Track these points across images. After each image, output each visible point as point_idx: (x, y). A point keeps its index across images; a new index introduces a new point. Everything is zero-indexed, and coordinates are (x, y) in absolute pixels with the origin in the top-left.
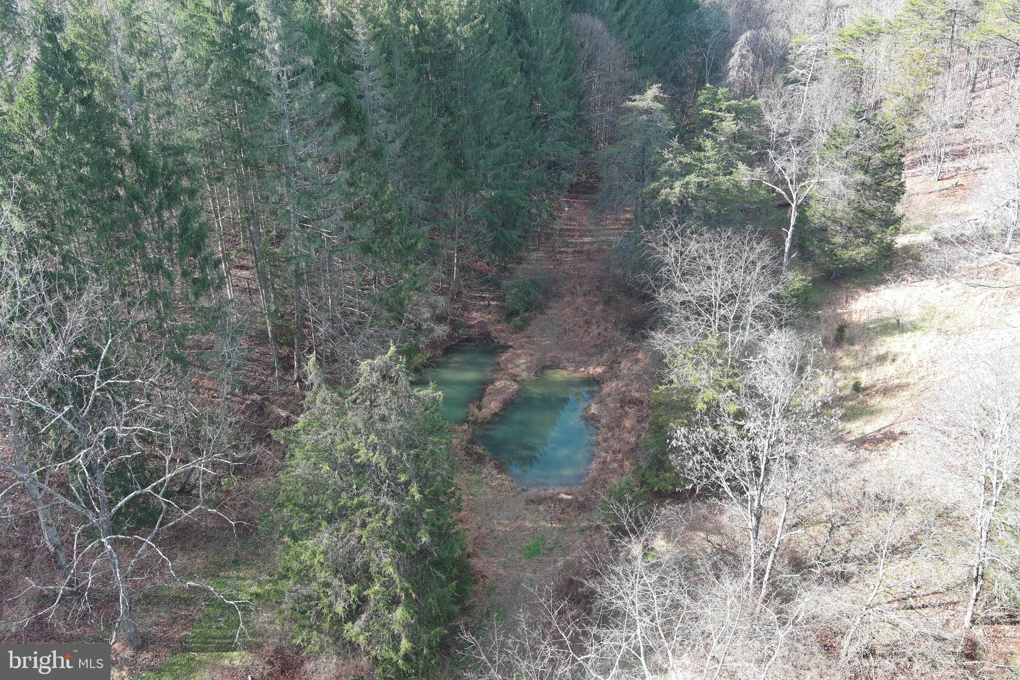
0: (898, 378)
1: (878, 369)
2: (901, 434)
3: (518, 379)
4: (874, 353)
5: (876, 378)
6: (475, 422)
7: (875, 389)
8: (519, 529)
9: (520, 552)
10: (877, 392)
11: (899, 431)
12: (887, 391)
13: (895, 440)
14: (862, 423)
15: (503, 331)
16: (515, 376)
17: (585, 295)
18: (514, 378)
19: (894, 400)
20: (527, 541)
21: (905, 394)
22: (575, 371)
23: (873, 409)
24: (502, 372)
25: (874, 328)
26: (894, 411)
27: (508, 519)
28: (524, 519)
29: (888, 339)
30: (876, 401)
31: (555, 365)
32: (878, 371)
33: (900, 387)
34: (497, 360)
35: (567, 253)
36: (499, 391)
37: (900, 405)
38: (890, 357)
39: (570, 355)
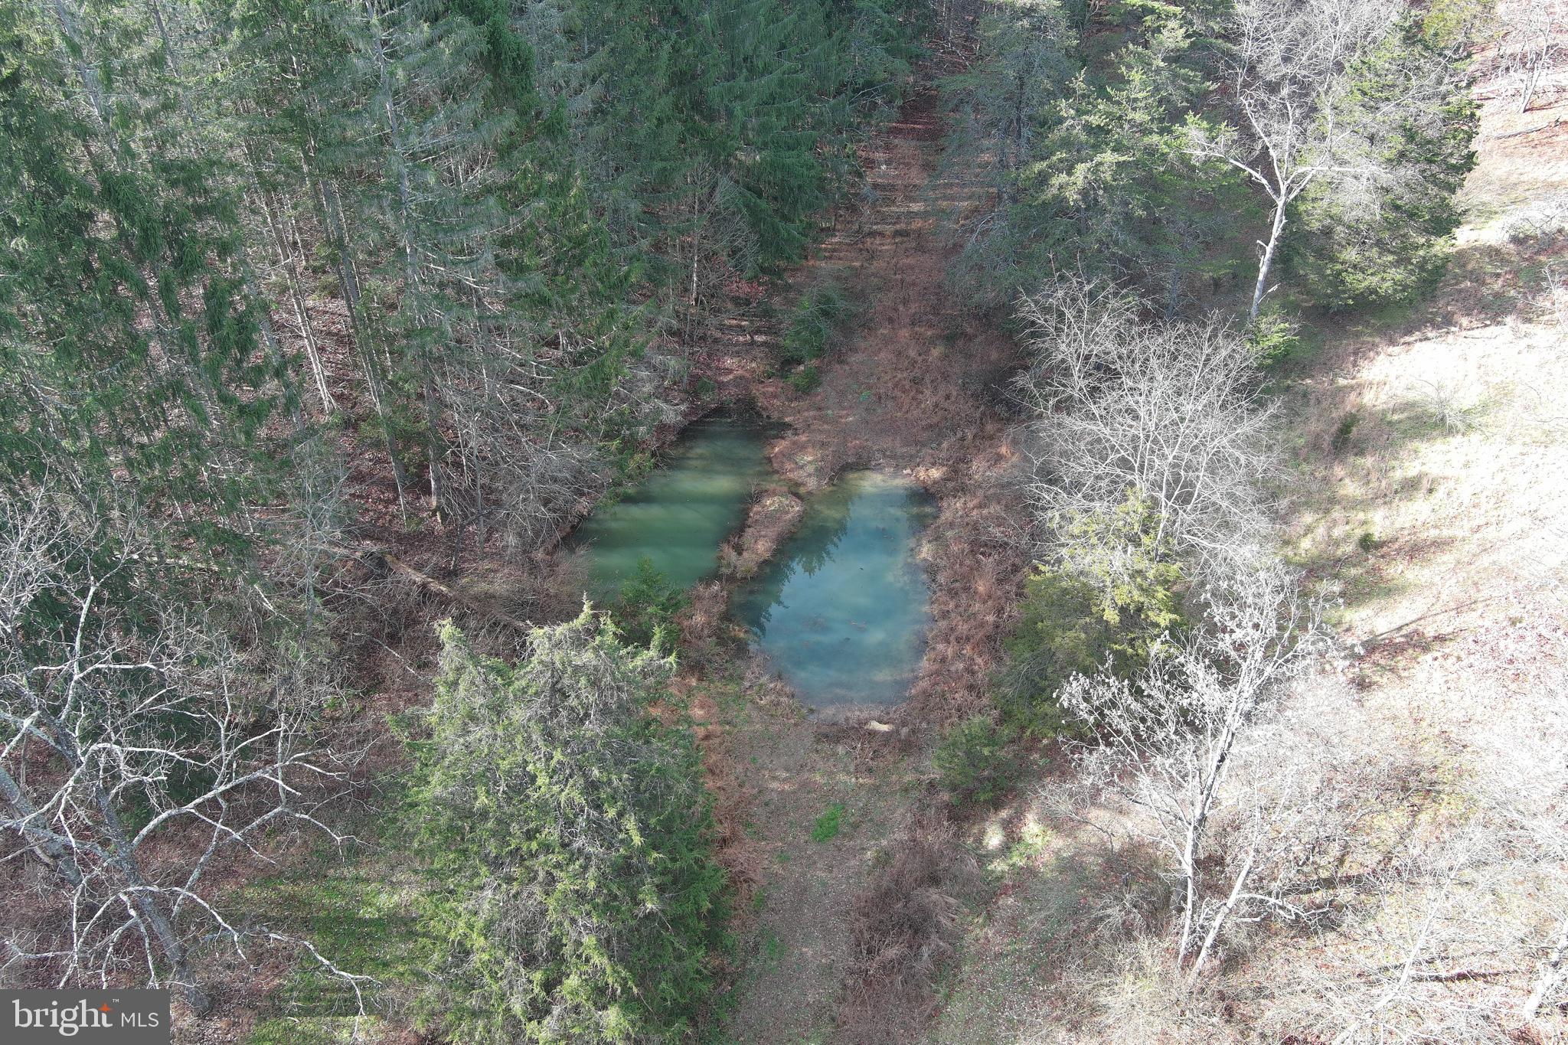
0: (1435, 527)
1: (1401, 504)
2: (1436, 638)
3: (802, 490)
4: (1398, 475)
5: (1397, 525)
6: (731, 578)
7: (1396, 546)
8: (804, 785)
9: (807, 830)
10: (1399, 551)
11: (1432, 634)
12: (1416, 551)
13: (1426, 649)
14: (1370, 612)
15: (775, 396)
16: (798, 485)
17: (913, 324)
18: (794, 490)
19: (1426, 571)
20: (817, 811)
21: (1447, 558)
22: (895, 475)
23: (1391, 585)
24: (776, 477)
25: (1400, 422)
26: (1427, 593)
27: (787, 770)
28: (813, 769)
29: (1422, 446)
30: (1397, 570)
31: (862, 465)
32: (1403, 510)
33: (1439, 545)
34: (767, 452)
35: (881, 234)
36: (772, 518)
37: (1437, 579)
38: (1425, 484)
39: (886, 443)
